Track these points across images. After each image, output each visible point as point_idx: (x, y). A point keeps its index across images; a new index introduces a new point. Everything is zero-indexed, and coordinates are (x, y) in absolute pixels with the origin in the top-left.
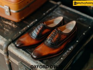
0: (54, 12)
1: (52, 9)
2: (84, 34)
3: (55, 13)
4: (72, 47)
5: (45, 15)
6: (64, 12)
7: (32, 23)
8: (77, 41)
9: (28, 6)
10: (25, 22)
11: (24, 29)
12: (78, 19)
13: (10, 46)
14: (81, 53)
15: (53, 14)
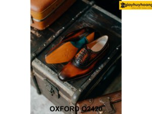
0: (85, 15)
1: (83, 11)
2: (117, 49)
3: (86, 17)
4: (102, 66)
5: (74, 21)
6: (97, 16)
7: (58, 32)
8: (109, 58)
9: (54, 12)
10: (50, 29)
11: (50, 40)
12: (112, 27)
13: (34, 61)
14: (113, 69)
15: (84, 19)
